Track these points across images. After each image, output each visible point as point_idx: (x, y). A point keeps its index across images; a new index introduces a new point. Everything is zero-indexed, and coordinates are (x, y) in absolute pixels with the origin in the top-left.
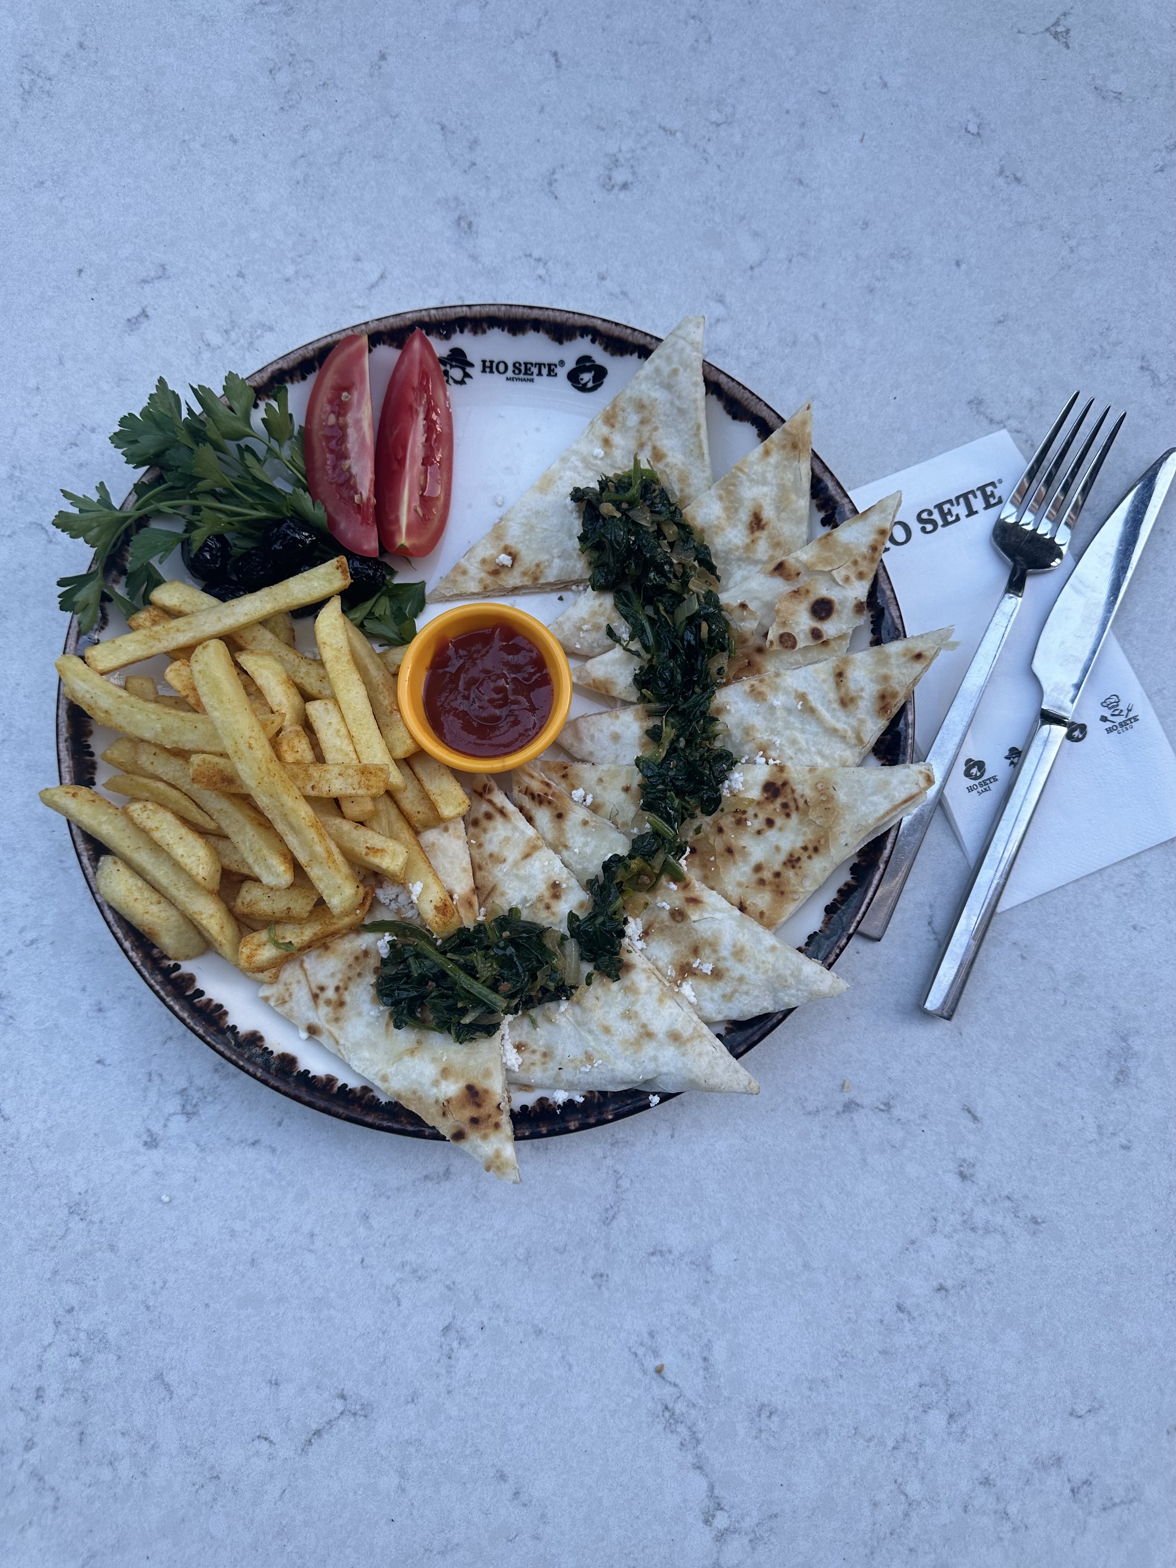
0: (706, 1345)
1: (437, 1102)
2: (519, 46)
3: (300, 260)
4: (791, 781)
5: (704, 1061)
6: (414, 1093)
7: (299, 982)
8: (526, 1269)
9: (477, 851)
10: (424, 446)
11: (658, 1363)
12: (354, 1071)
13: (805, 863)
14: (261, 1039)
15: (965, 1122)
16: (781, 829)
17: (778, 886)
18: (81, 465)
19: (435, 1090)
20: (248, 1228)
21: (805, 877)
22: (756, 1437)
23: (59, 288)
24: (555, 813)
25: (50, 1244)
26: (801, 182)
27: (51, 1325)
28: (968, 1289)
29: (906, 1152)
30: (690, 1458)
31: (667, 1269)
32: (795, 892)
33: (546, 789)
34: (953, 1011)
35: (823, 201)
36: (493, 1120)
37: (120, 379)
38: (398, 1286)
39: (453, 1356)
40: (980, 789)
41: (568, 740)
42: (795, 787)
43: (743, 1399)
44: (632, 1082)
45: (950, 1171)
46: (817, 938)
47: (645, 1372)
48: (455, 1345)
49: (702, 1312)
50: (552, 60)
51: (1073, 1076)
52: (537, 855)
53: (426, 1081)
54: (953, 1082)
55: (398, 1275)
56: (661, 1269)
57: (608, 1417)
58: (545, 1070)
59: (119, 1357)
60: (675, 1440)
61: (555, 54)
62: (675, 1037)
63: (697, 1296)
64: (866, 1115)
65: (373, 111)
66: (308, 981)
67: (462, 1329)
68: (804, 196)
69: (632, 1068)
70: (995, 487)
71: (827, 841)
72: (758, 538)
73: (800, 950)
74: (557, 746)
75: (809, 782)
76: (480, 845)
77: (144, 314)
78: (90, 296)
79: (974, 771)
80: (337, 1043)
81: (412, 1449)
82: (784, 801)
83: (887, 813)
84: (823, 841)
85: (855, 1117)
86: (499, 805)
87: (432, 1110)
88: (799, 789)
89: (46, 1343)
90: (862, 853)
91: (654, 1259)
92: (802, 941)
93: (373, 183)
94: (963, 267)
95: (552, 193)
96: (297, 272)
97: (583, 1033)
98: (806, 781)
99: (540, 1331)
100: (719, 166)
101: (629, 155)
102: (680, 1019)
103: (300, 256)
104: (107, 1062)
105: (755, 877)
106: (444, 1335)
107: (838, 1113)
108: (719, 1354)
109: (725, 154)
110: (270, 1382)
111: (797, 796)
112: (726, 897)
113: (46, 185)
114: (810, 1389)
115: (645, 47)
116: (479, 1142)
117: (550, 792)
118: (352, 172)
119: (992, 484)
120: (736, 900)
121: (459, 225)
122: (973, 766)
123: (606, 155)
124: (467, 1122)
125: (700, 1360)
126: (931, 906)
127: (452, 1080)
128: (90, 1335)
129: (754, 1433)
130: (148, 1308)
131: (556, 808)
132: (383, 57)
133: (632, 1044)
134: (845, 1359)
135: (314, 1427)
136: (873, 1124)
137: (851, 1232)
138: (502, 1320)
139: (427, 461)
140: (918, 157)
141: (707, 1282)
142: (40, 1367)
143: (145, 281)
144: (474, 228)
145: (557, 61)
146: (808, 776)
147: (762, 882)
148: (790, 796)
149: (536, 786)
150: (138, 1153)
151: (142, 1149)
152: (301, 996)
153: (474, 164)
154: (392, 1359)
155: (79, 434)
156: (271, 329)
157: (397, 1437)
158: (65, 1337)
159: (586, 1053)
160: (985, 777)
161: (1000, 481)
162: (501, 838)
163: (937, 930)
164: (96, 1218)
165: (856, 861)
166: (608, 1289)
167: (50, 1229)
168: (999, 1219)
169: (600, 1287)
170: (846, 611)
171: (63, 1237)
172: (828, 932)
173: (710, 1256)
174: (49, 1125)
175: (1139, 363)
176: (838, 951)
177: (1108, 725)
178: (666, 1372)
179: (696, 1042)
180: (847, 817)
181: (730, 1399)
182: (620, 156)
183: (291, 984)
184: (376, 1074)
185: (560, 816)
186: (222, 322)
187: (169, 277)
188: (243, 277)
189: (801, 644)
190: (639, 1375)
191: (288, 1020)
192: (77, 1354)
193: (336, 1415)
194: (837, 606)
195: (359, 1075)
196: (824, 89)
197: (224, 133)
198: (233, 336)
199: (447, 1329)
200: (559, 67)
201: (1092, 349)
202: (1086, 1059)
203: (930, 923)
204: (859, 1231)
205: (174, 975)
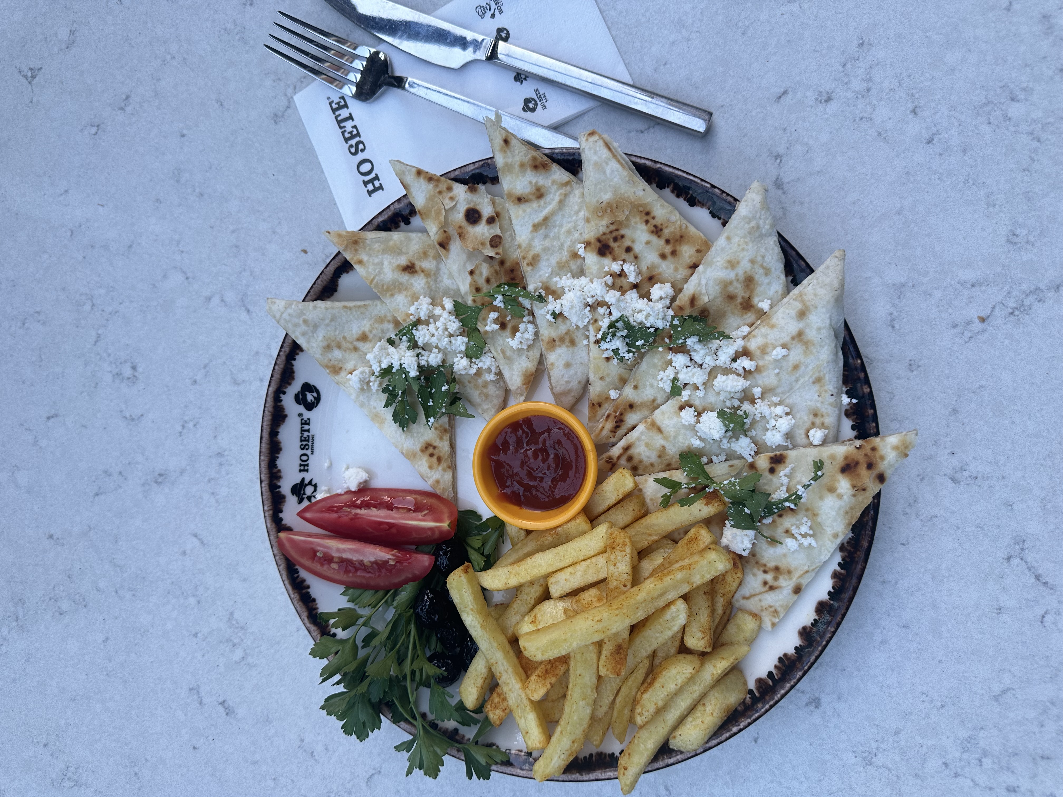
0: (962, 285)
2: (43, 443)
3: (185, 594)
8: (907, 422)
11: (977, 321)
15: (787, 100)
18: (326, 749)
20: (880, 631)
22: (1033, 245)
23: (206, 763)
25: (895, 779)
26: (130, 247)
27: (957, 780)
28: (914, 91)
29: (811, 142)
30: (1051, 295)
31: (904, 315)
34: (705, 111)
35: (143, 230)
37: (267, 721)
38: (922, 518)
39: (974, 475)
40: (544, 101)
43: (1003, 257)
45: (825, 110)
47: (984, 331)
48: (966, 474)
49: (937, 289)
50: (52, 420)
51: (752, 23)
54: (758, 110)
55: (913, 517)
56: (905, 320)
57: (1020, 357)
59: (982, 728)
60: (1036, 305)
61: (48, 418)
63: (924, 293)
64: (785, 173)
65: (86, 543)
67: (954, 469)
68: (139, 244)
70: (333, 102)
77: (223, 703)
78: (211, 741)
79: (531, 105)
81: (1049, 506)
85: (787, 180)
89: (972, 784)
91: (897, 326)
93: (134, 543)
94: (185, 132)
95: (139, 418)
96: (194, 596)
99: (954, 410)
100: (121, 303)
101: (114, 366)
103: (183, 593)
104: (756, 735)
106: (959, 482)
107: (784, 193)
108: (968, 275)
109: (112, 299)
110: (999, 614)
113: (137, 771)
114: (994, 206)
115: (43, 357)
118: (126, 557)
119: (331, 104)
121: (161, 483)
122: (528, 107)
123: (113, 381)
125: (974, 289)
126: (629, 132)
128: (965, 750)
129: (1029, 247)
130: (943, 706)
132: (51, 537)
134: (970, 181)
135: (1033, 580)
136: (791, 167)
137: (873, 181)
138: (946, 439)
140: (113, 167)
141: (913, 286)
142: (991, 789)
143: (201, 703)
144: (163, 472)
145: (52, 417)
150: (824, 713)
151: (821, 709)
153: (120, 473)
154: (978, 521)
155: (305, 751)
156: (232, 614)
157: (1040, 517)
158: (967, 769)
160: (535, 97)
161: (329, 98)
163: (646, 127)
164: (874, 745)
166: (920, 360)
167: (883, 780)
168: (861, 71)
169: (919, 366)
171: (889, 770)
173: (894, 285)
174: (804, 779)
175: (248, 7)
177: (497, 13)
178: (983, 315)
181: (1004, 266)
182: (115, 372)
186: (227, 649)
187: (198, 685)
188: (197, 633)
190: (986, 335)
192: (980, 760)
193: (1023, 563)
194: (471, 205)
196: (69, 233)
197: (102, 647)
198: (236, 641)
199: (954, 480)
200: (56, 416)
201: (239, 40)
202: (739, 14)
203: (642, 132)
204: (872, 174)
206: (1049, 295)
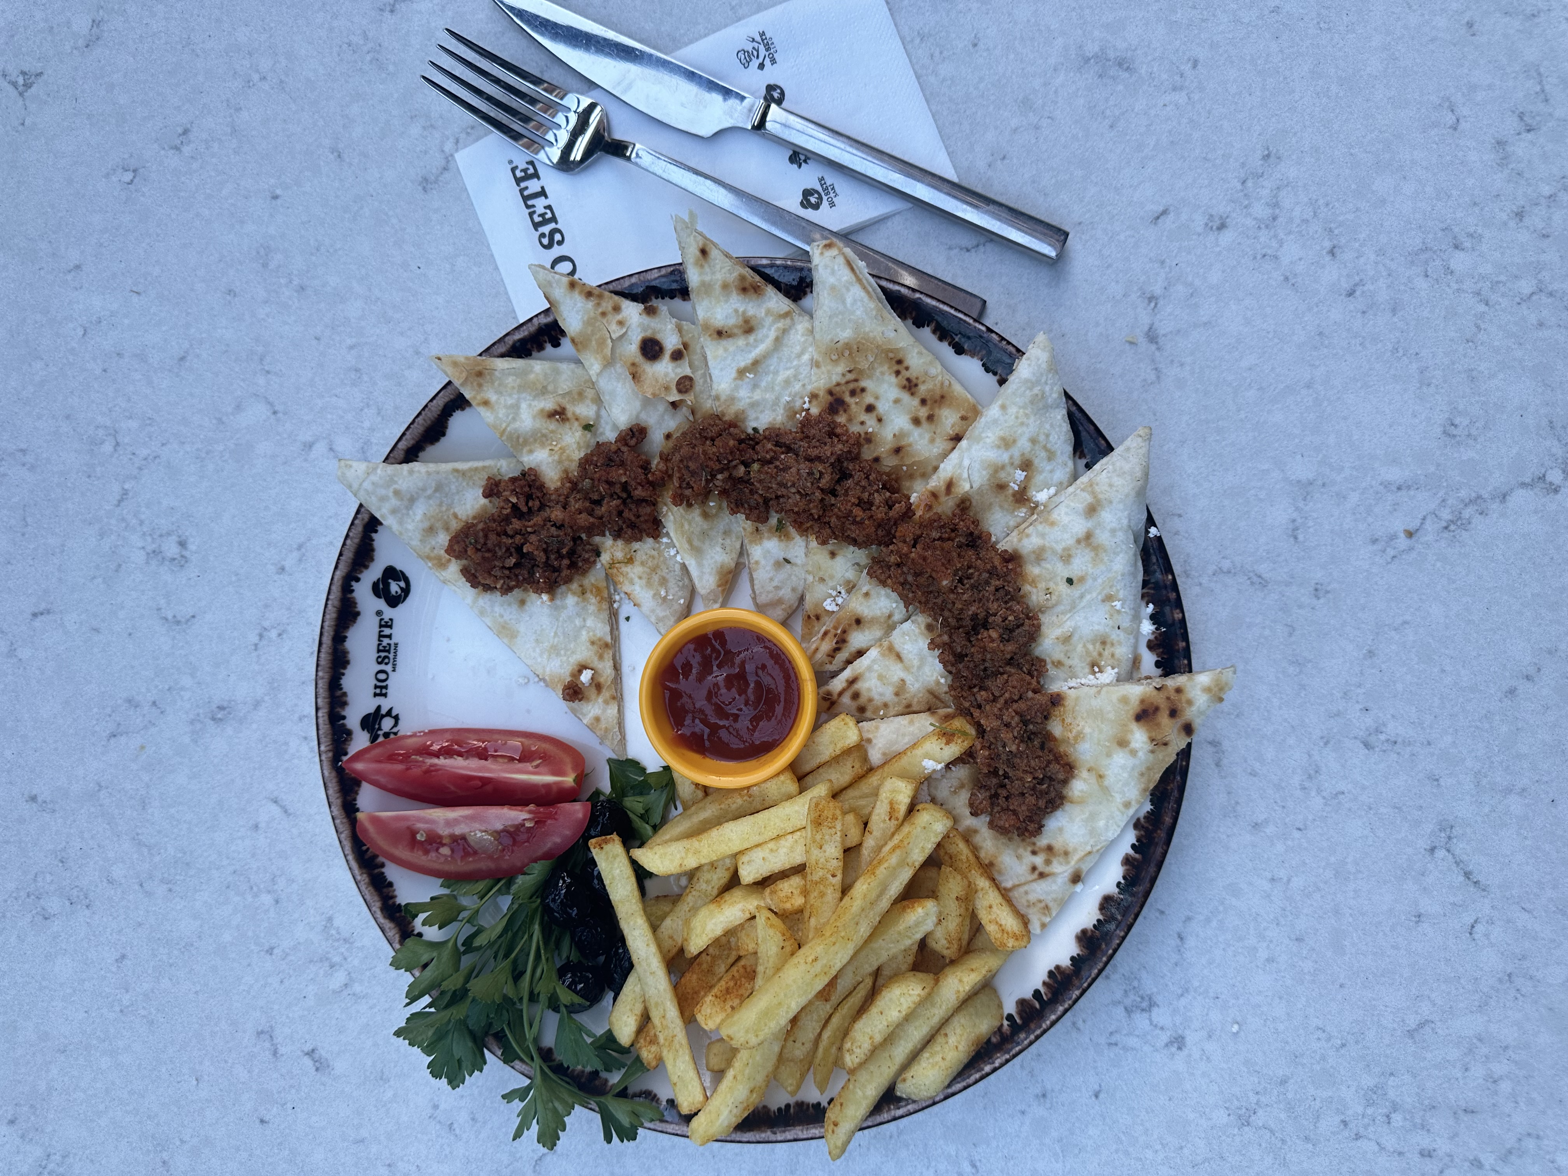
0: (1386, 487)
1: (1152, 752)
2: (24, 653)
3: (255, 889)
4: (828, 386)
5: (1118, 481)
6: (1142, 774)
7: (1026, 893)
8: (1309, 665)
9: (891, 709)
10: (467, 758)
11: (1402, 535)
12: (1119, 836)
13: (912, 374)
14: (1084, 932)
15: (1168, 222)
16: (877, 398)
17: (936, 402)
18: (473, 1119)
19: (1140, 754)
20: (1265, 945)
21: (926, 373)
22: (1475, 440)
23: (280, 1144)
24: (855, 626)
25: (1279, 1145)
26: (182, 359)
27: (1359, 1143)
28: (1332, 225)
29: (1197, 282)
31: (1311, 524)
32: (942, 384)
33: (830, 635)
34: (1059, 230)
35: (204, 335)
36: (1173, 696)
37: (381, 1079)
38: (1324, 794)
39: (1393, 739)
40: (832, 195)
41: (780, 613)
42: (834, 383)
43: (1438, 453)
44: (1135, 555)
45: (1217, 239)
46: (989, 365)
47: (1411, 549)
48: (1383, 737)
49: (1354, 490)
50: (40, 618)
51: (1123, 114)
52: (898, 647)
53: (1130, 762)
54: (1128, 233)
55: (1313, 793)
56: (1311, 530)
57: (1454, 586)
58: (1120, 643)
59: (1392, 1074)
60: (1477, 520)
61: (35, 615)
62: (1092, 510)
63: (1337, 495)
64: (1161, 321)
65: (92, 809)
66: (1025, 884)
67: (1367, 730)
68: (198, 356)
69: (1121, 555)
71: (891, 351)
72: (574, 414)
73: (1002, 382)
74: (785, 623)
75: (829, 367)
76: (886, 705)
77: (311, 1053)
78: (290, 1111)
79: (813, 200)
80: (1090, 853)
81: (1484, 782)
82: (847, 394)
83: (864, 288)
84: (891, 355)
85: (1162, 332)
86: (844, 685)
87: (1160, 757)
88: (836, 379)
89: (1376, 1148)
90: (902, 315)
91: (1301, 537)
92: (991, 380)
93: (172, 811)
94: (278, 192)
95: (188, 621)
96: (269, 892)
97: (1082, 604)
98: (829, 372)
99: (1370, 652)
100: (163, 445)
101: (149, 539)
102: (1072, 504)
103: (252, 888)
104: (1097, 1087)
105: (925, 424)
106: (1373, 748)
107: (1158, 349)
108: (1394, 474)
109: (150, 438)
110: (1417, 922)
111: (843, 381)
112: (945, 455)
113: (166, 1158)
114: (1429, 385)
115: (29, 520)
116: (1194, 708)
117: (833, 632)
118: (159, 832)
120: (950, 444)
121: (221, 720)
122: (808, 201)
123: (147, 563)
124: (1174, 721)
125: (1400, 494)
126: (950, 248)
127: (1129, 737)
128: (1370, 1103)
129: (1471, 442)
130: (1343, 1045)
131: (850, 625)
132: (33, 799)
133: (1097, 555)
134: (1400, 349)
135: (1461, 878)
136: (1170, 315)
137: (1276, 340)
138: (1359, 691)
139: (482, 755)
140: (158, 235)
141: (1324, 485)
142: (1400, 1154)
143: (275, 1053)
144: (225, 704)
145: (42, 614)
146: (823, 369)
147: (930, 418)
148: (844, 388)
149: (826, 646)
150: (1190, 1056)
151: (1185, 1052)
152: (1040, 890)
153: (154, 703)
155: (440, 1122)
156: (330, 919)
157: (1473, 796)
158: (1371, 1129)
159: (1103, 601)
160: (820, 190)
162: (879, 683)
163: (975, 243)
164: (1253, 1099)
165: (910, 322)
166: (1329, 583)
167: (1264, 1145)
168: (1265, 192)
169: (1327, 592)
170: (652, 324)
171: (1272, 1132)
172: (984, 352)
173: (1299, 482)
174: (1159, 1147)
175: (387, 14)
176: (1004, 343)
177: (767, 62)
178: (1411, 527)
179: (1097, 489)
180: (867, 329)
181: (1438, 465)
182: (149, 548)
183: (1028, 901)
184: (1123, 813)
185: (858, 622)
186: (322, 972)
187: (271, 1027)
188: (272, 949)
189: (688, 372)
190: (1414, 555)
191: (1064, 903)
192: (1388, 1116)
193: (1451, 857)
194: (648, 334)
195: (1123, 831)
196: (80, 332)
197: (114, 969)
198: (336, 959)
199: (1367, 745)
200: (48, 612)
201: (371, 61)
202: (1107, 100)
203: (968, 250)
204: (1275, 332)
205: (1018, 1021)
206: (1494, 506)
